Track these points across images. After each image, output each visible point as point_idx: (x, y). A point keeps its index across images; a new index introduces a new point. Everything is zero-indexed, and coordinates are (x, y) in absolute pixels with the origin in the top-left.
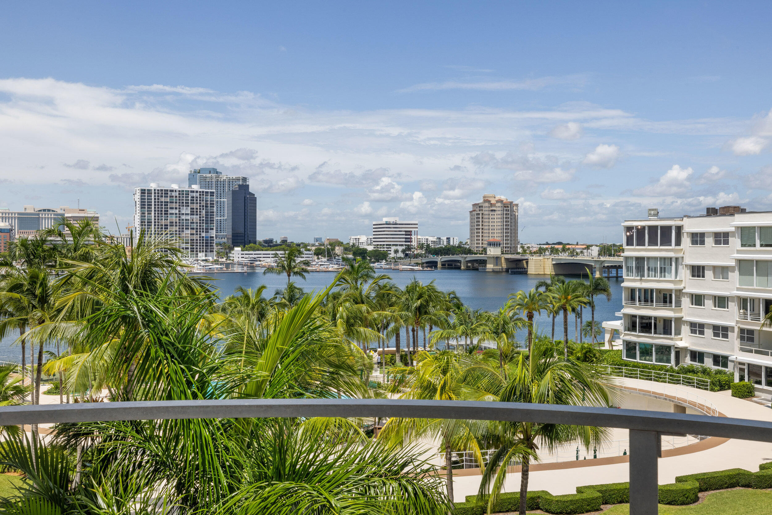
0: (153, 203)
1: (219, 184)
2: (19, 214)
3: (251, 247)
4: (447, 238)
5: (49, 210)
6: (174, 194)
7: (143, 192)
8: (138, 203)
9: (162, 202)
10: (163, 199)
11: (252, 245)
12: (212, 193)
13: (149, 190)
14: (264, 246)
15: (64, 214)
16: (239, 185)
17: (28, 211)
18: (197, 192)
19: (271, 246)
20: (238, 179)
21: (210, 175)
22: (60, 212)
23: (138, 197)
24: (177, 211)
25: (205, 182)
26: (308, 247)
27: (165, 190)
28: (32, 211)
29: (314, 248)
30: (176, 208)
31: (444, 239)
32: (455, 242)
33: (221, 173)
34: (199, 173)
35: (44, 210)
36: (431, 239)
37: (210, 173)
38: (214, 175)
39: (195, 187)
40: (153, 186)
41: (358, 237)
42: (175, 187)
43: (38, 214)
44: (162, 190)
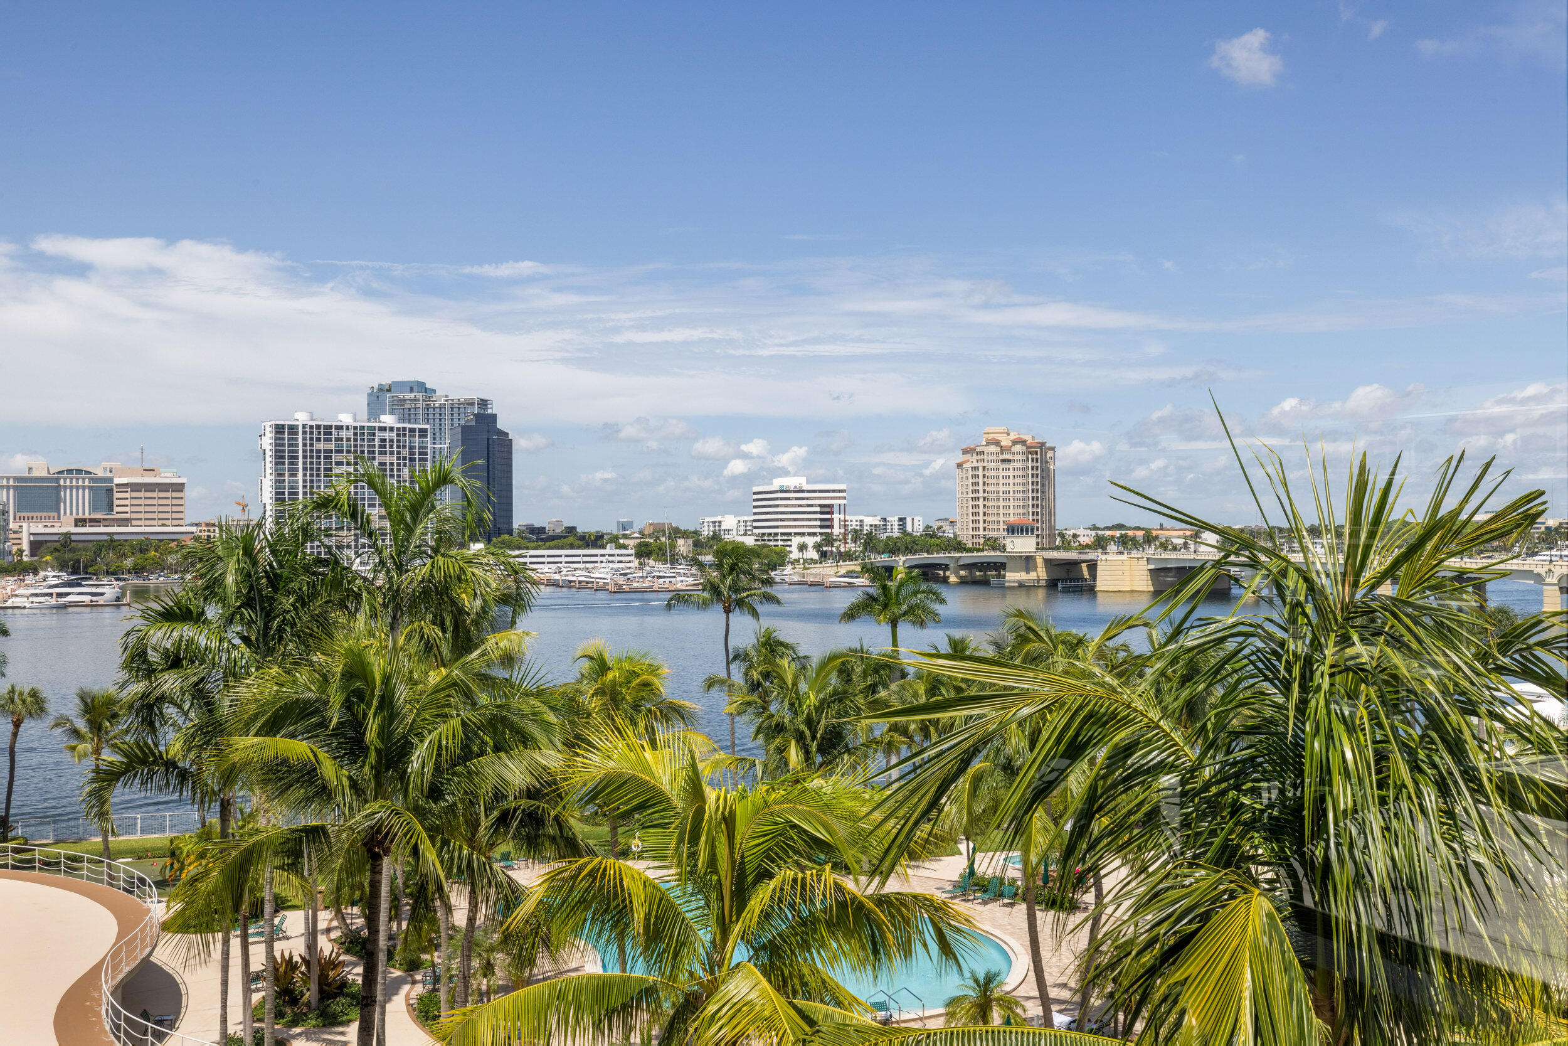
0: (301, 454)
1: (433, 413)
2: (16, 479)
3: (503, 543)
4: (901, 519)
5: (79, 471)
6: (343, 434)
7: (279, 430)
8: (268, 453)
9: (319, 451)
10: (321, 446)
11: (505, 537)
12: (423, 433)
13: (291, 427)
14: (530, 540)
15: (111, 480)
16: (475, 415)
17: (36, 473)
18: (391, 429)
19: (542, 540)
20: (470, 403)
21: (412, 396)
22: (100, 473)
23: (268, 442)
24: (351, 469)
25: (398, 408)
26: (621, 541)
27: (326, 427)
28: (44, 474)
29: (631, 543)
30: (348, 464)
31: (894, 520)
32: (916, 526)
33: (434, 391)
34: (389, 390)
35: (70, 471)
36: (869, 520)
37: (412, 390)
38: (420, 396)
39: (388, 420)
40: (301, 418)
41: (719, 518)
42: (346, 419)
43: (57, 480)
44: (319, 427)
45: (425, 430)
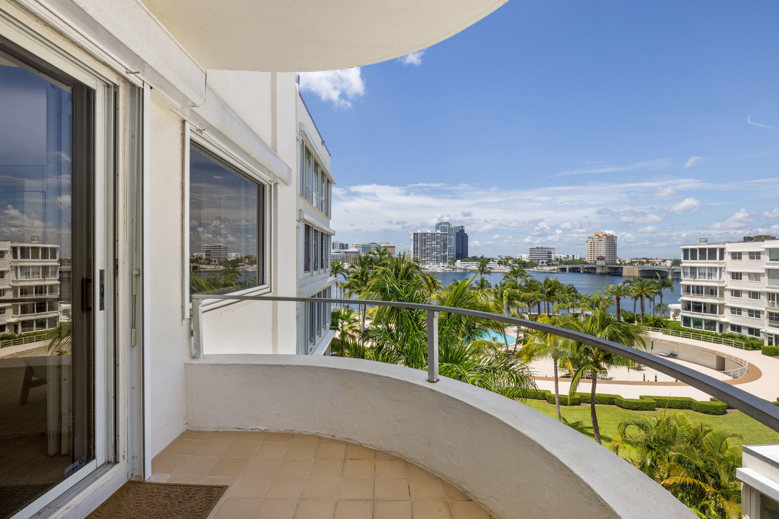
0: (419, 239)
1: (450, 230)
2: (362, 245)
3: (465, 260)
4: (573, 256)
5: (374, 243)
6: (428, 235)
7: (414, 234)
8: (412, 239)
9: (423, 239)
10: (424, 237)
11: (466, 259)
12: (446, 234)
13: (417, 233)
14: (472, 260)
15: (380, 245)
16: (460, 230)
17: (366, 244)
18: (439, 234)
19: (475, 260)
20: (459, 227)
21: (445, 225)
22: (379, 244)
23: (412, 237)
24: (430, 243)
25: (443, 229)
26: (495, 260)
27: (425, 233)
28: (368, 244)
29: (497, 261)
30: (429, 242)
31: (571, 256)
32: (577, 257)
33: (451, 224)
34: (440, 224)
35: (372, 243)
36: (563, 256)
37: (446, 224)
38: (447, 225)
39: (438, 231)
40: (419, 231)
41: (522, 255)
42: (429, 231)
43: (370, 245)
44: (423, 233)
45: (447, 234)
